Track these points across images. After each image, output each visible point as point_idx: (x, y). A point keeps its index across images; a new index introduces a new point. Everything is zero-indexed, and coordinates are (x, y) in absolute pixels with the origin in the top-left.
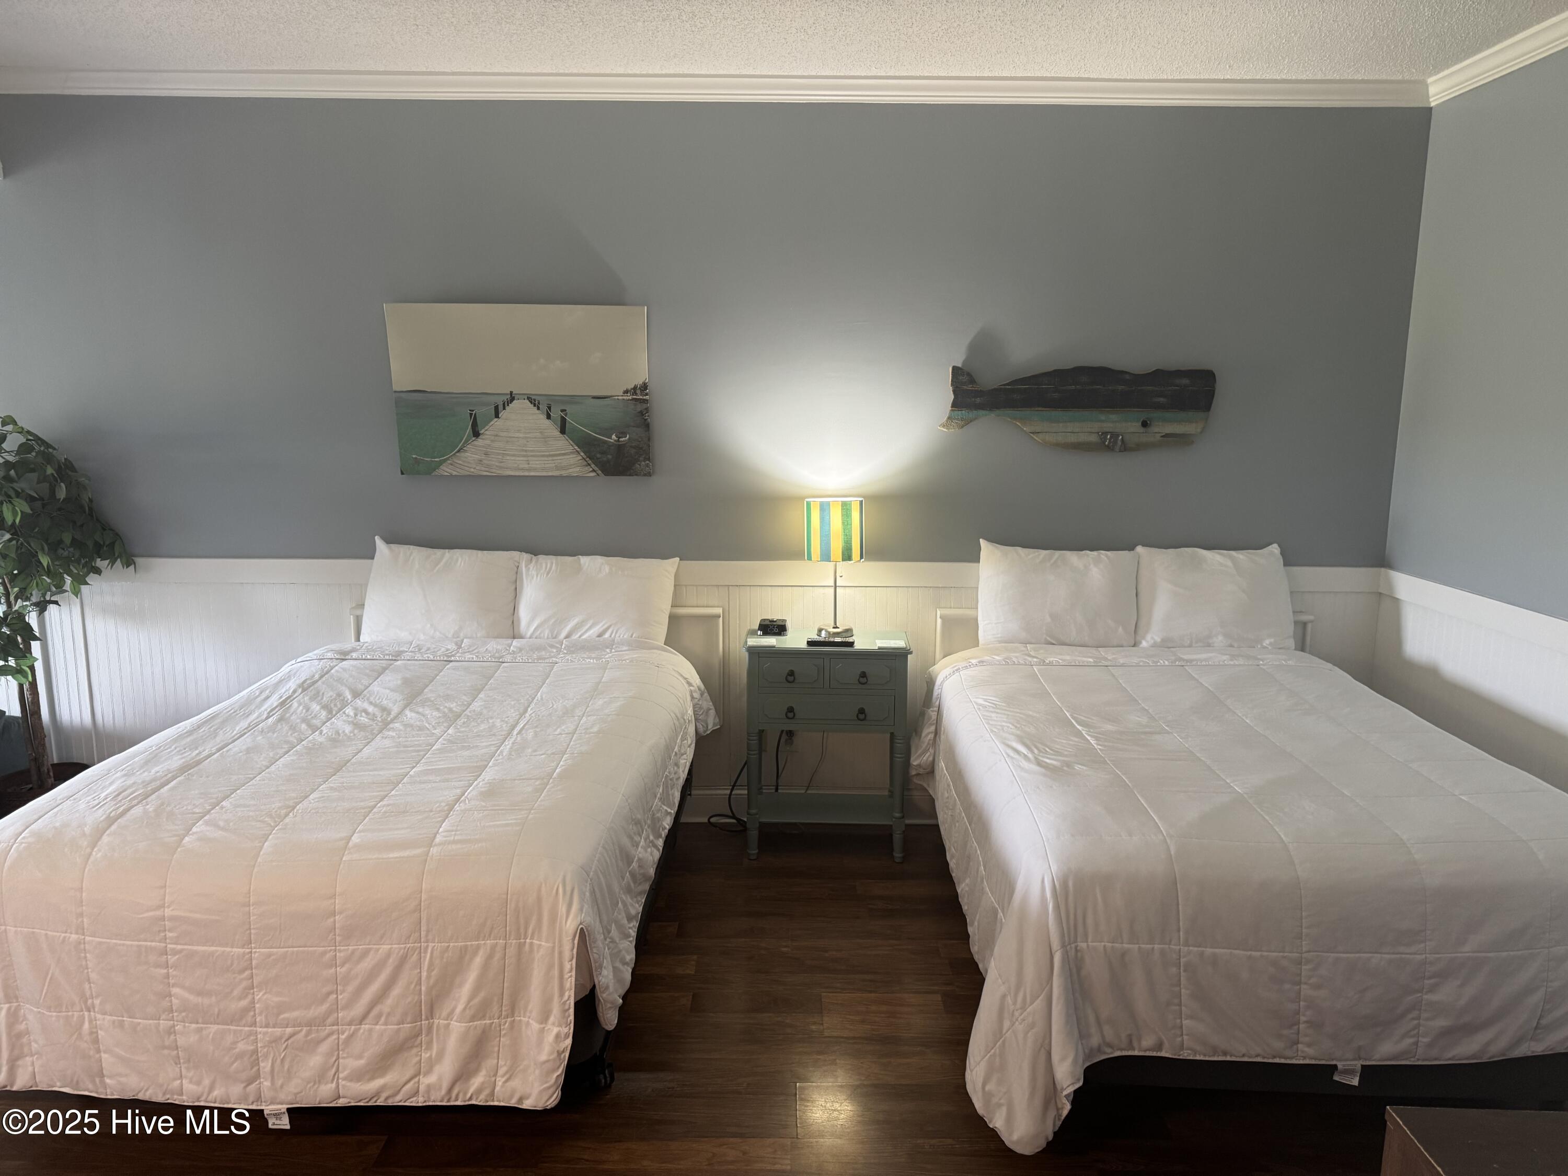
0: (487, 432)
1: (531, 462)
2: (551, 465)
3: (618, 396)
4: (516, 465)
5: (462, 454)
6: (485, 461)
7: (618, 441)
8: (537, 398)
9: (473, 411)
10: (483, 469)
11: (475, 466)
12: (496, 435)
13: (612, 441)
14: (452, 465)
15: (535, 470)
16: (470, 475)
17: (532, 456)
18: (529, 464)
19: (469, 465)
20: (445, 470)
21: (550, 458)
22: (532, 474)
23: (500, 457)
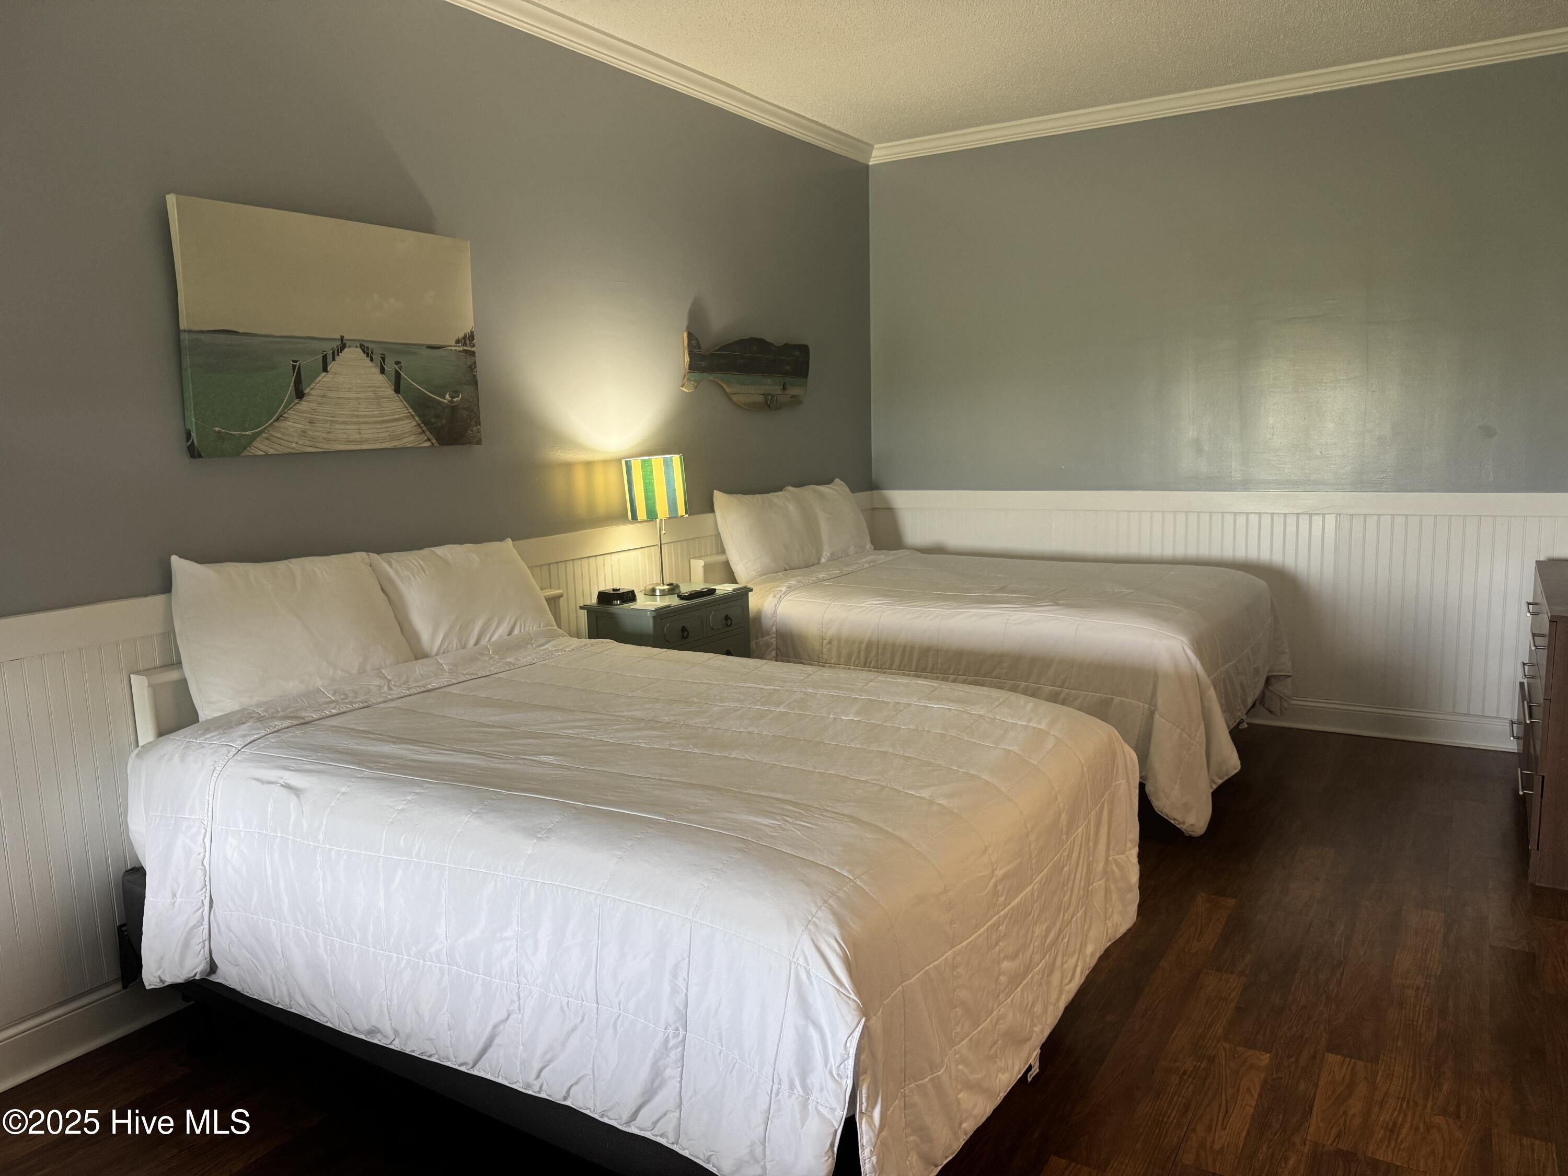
0: (313, 392)
1: (363, 432)
2: (382, 435)
3: (451, 346)
4: (346, 436)
5: (282, 424)
6: (309, 432)
7: (451, 402)
8: (371, 346)
9: (296, 362)
10: (308, 443)
11: (296, 440)
12: (324, 396)
13: (446, 401)
14: (267, 439)
15: (366, 441)
16: (291, 454)
17: (365, 423)
18: (360, 434)
19: (290, 439)
20: (260, 447)
21: (384, 426)
22: (364, 447)
23: (328, 426)
